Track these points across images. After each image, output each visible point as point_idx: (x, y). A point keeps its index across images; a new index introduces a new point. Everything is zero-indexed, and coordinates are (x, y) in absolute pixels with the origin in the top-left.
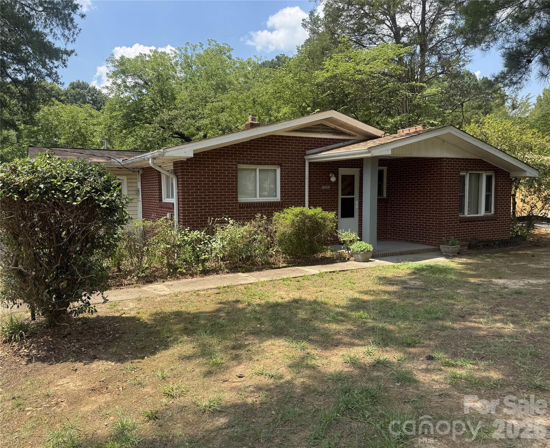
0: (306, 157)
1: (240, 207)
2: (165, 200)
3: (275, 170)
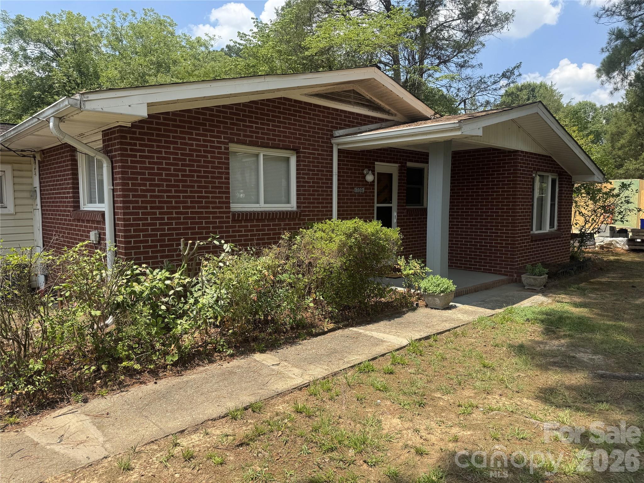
0: (334, 141)
1: (234, 220)
2: (86, 206)
3: (288, 160)
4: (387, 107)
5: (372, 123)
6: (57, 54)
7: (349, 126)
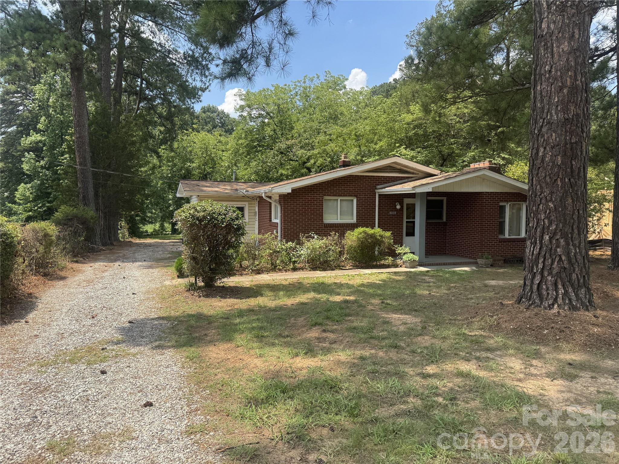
0: (377, 191)
1: (325, 227)
2: (274, 220)
3: (352, 200)
4: (413, 171)
5: (402, 180)
6: (268, 114)
7: (386, 183)
